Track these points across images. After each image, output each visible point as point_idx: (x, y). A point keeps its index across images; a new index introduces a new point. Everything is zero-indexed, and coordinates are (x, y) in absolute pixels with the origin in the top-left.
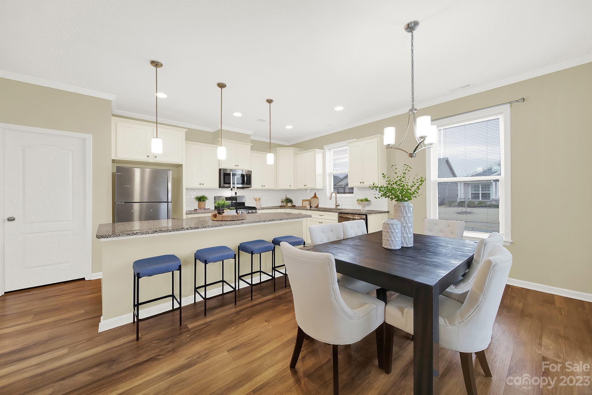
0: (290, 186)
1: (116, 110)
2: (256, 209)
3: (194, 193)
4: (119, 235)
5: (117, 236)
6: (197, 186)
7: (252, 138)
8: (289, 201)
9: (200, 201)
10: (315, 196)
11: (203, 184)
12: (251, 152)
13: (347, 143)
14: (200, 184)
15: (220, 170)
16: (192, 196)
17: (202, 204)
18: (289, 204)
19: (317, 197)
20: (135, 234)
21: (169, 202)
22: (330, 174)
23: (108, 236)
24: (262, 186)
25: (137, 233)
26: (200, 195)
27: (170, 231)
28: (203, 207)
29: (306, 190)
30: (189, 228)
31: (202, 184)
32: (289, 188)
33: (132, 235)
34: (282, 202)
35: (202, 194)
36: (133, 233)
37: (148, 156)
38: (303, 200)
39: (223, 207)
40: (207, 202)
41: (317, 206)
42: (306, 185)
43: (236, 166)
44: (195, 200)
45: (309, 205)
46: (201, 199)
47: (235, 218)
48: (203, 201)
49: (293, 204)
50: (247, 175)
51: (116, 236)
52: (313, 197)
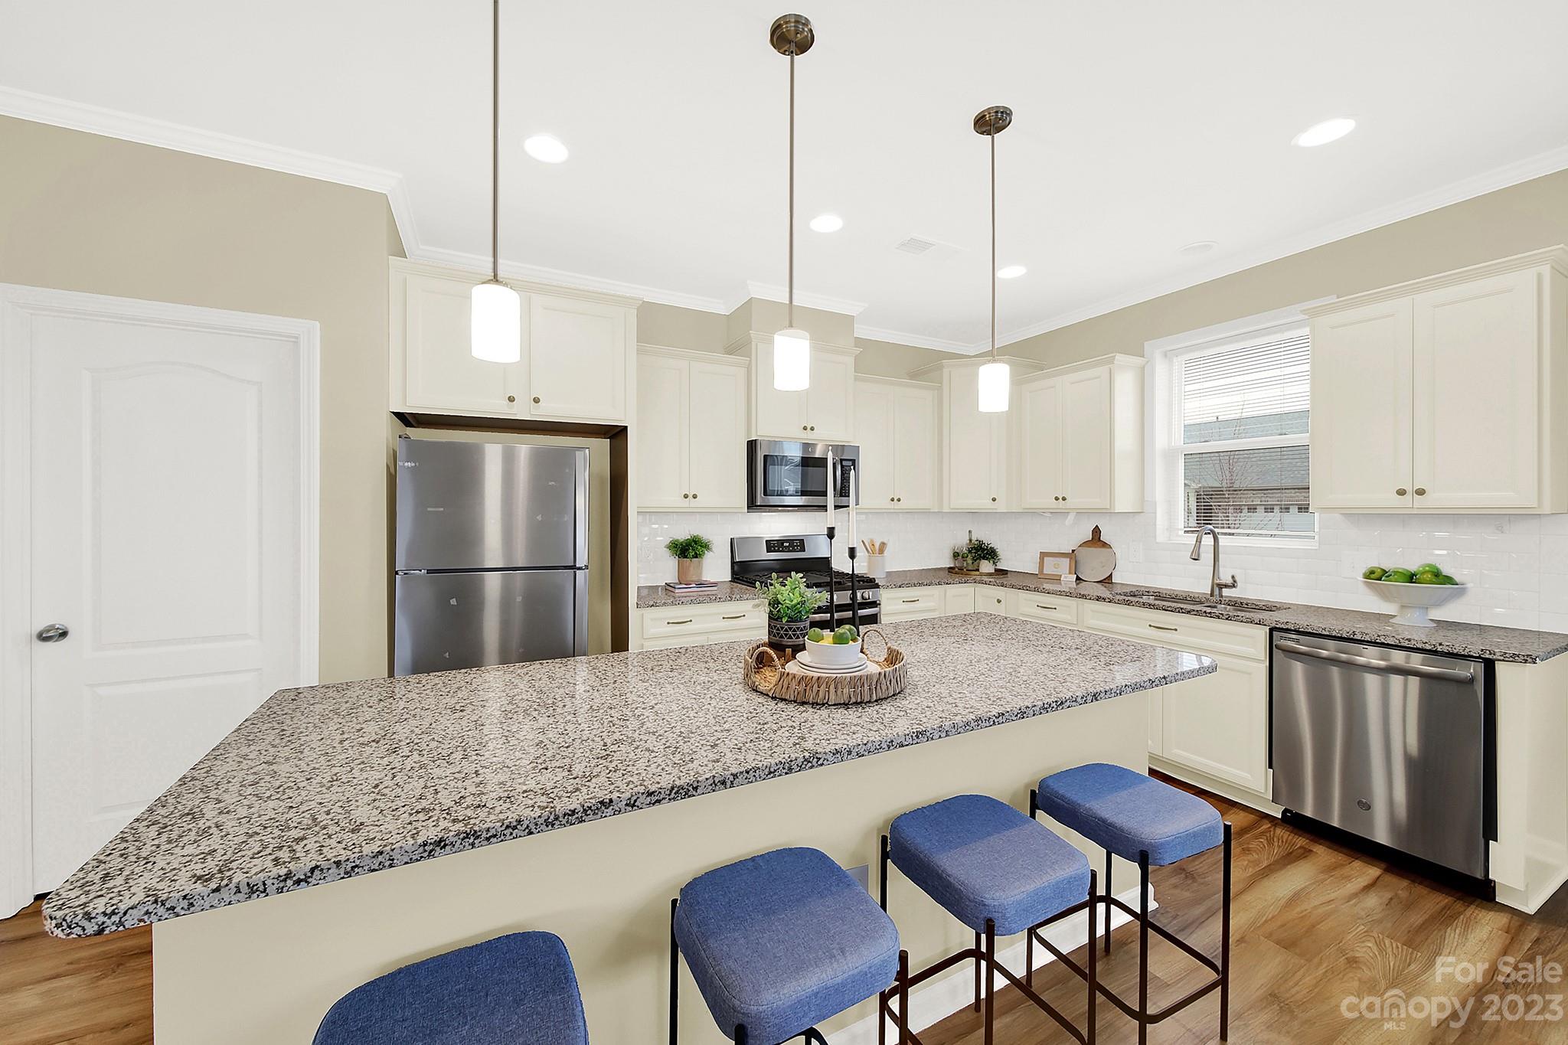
0: (994, 500)
1: (421, 247)
2: (877, 586)
3: (666, 526)
4: (185, 903)
5: (173, 908)
6: (674, 500)
7: (862, 331)
8: (982, 552)
9: (686, 557)
10: (1096, 538)
11: (695, 497)
12: (856, 379)
13: (1303, 312)
14: (686, 496)
15: (752, 446)
16: (660, 536)
17: (692, 569)
18: (986, 567)
19: (1105, 545)
20: (298, 882)
21: (580, 569)
22: (1169, 455)
23: (101, 919)
24: (893, 500)
25: (312, 870)
26: (683, 535)
27: (531, 833)
28: (694, 578)
29: (1064, 514)
30: (642, 799)
31: (691, 496)
32: (985, 504)
33: (280, 891)
34: (956, 555)
35: (692, 533)
36: (288, 876)
37: (511, 399)
38: (1043, 555)
39: (796, 621)
40: (708, 558)
41: (1107, 581)
42: (1064, 499)
43: (805, 428)
44: (667, 553)
45: (1070, 573)
46: (688, 550)
47: (866, 687)
48: (696, 556)
49: (1000, 567)
50: (844, 463)
51: (161, 911)
52: (1086, 544)
